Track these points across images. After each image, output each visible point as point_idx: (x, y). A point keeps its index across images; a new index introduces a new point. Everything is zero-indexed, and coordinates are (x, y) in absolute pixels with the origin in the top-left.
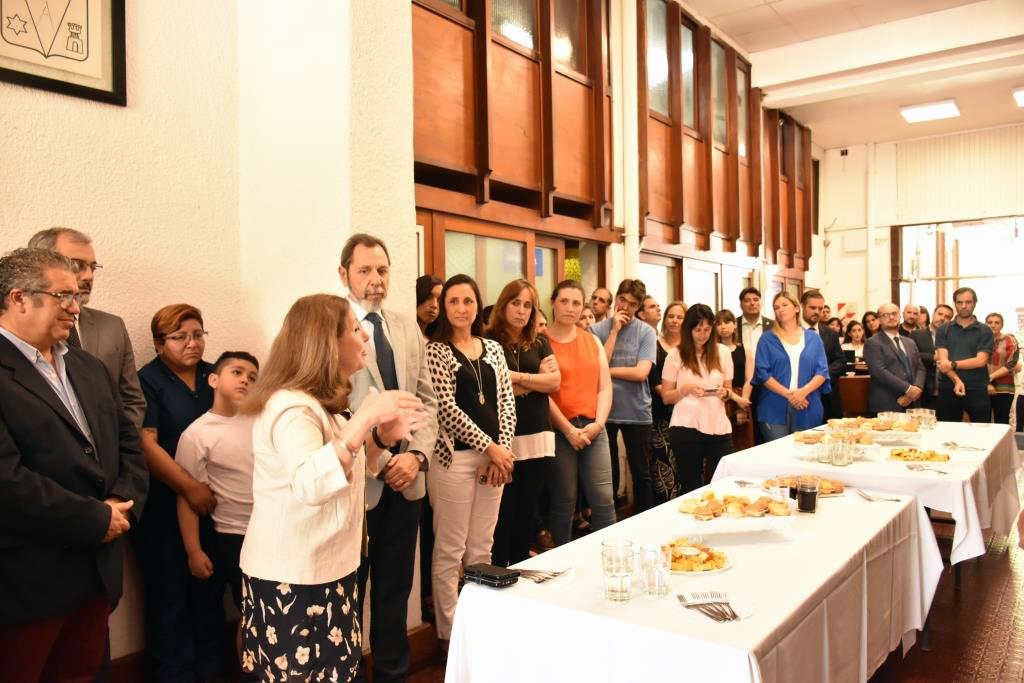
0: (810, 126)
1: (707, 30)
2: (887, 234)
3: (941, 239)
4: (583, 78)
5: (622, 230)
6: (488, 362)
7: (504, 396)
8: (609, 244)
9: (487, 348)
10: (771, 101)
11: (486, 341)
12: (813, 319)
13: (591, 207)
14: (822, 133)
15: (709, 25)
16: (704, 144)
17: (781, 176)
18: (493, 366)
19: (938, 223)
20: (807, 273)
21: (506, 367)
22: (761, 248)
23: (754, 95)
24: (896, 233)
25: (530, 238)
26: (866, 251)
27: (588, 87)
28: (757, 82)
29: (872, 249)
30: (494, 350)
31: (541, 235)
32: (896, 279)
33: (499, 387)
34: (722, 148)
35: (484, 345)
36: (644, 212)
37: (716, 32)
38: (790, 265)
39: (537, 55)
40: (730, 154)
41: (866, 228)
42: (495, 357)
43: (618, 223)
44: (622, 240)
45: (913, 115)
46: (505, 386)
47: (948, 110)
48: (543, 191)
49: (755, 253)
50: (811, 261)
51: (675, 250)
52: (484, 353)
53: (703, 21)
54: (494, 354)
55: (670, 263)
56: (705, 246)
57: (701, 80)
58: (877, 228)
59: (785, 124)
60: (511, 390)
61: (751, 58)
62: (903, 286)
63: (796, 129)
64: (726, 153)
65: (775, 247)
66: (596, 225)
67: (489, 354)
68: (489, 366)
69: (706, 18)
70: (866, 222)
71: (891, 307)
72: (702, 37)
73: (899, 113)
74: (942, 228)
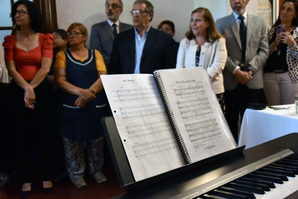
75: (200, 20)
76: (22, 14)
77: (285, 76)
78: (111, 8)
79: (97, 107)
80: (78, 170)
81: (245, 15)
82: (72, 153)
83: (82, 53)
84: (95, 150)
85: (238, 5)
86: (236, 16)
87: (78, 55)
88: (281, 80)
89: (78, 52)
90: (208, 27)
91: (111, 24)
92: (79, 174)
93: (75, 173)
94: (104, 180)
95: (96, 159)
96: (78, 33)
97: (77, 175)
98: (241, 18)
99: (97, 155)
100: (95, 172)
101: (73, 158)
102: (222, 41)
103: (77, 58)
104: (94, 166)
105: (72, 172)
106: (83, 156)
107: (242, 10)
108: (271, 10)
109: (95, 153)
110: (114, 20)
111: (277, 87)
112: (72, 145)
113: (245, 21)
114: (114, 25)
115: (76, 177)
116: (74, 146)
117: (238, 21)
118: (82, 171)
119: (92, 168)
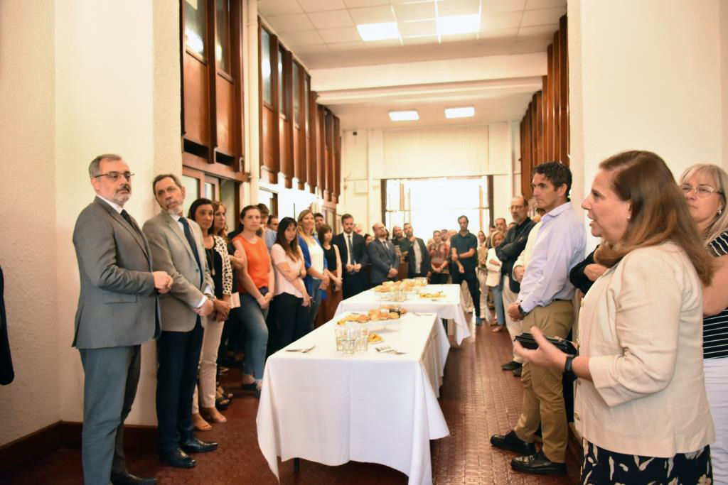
0: (339, 116)
1: (290, 54)
2: (379, 184)
3: (402, 188)
4: (229, 77)
5: (249, 174)
6: (217, 251)
7: (226, 270)
8: (242, 182)
9: (216, 241)
10: (321, 100)
11: (215, 237)
12: (348, 231)
13: (233, 159)
14: (345, 121)
15: (292, 51)
16: (288, 124)
17: (326, 146)
18: (221, 253)
19: (401, 179)
20: (337, 205)
21: (227, 253)
22: (316, 188)
23: (313, 95)
24: (383, 182)
25: (202, 176)
26: (367, 194)
27: (232, 83)
28: (313, 88)
29: (371, 191)
30: (221, 243)
31: (207, 174)
32: (384, 210)
33: (223, 265)
34: (297, 126)
35: (215, 240)
36: (261, 163)
37: (295, 56)
38: (330, 200)
39: (206, 61)
40: (301, 130)
41: (367, 179)
42: (221, 247)
43: (247, 170)
44: (249, 180)
45: (396, 117)
46: (227, 264)
47: (413, 116)
48: (209, 147)
49: (313, 191)
50: (340, 198)
51: (274, 188)
52: (215, 245)
53: (288, 48)
54: (221, 245)
55: (272, 196)
56: (289, 186)
57: (287, 84)
58: (374, 179)
59: (327, 116)
60: (230, 266)
61: (311, 73)
62: (387, 214)
63: (332, 118)
64: (299, 130)
65: (323, 189)
66: (236, 169)
67: (218, 245)
68: (218, 253)
69: (290, 47)
70: (368, 176)
71: (382, 225)
72: (287, 57)
73: (388, 115)
74: (403, 181)
98: (183, 220)
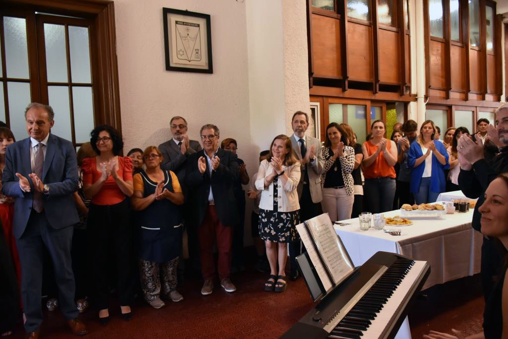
4: (394, 29)
5: (416, 95)
8: (409, 102)
13: (399, 87)
16: (464, 48)
22: (502, 97)
23: (498, 18)
25: (368, 104)
27: (397, 32)
28: (500, 11)
31: (374, 101)
34: (476, 47)
36: (428, 86)
39: (370, 23)
40: (481, 50)
43: (414, 92)
44: (416, 100)
48: (374, 82)
49: (499, 99)
51: (447, 102)
55: (445, 109)
56: (466, 99)
64: (478, 51)
66: (402, 94)
75: (282, 147)
76: (106, 141)
77: (341, 191)
78: (178, 128)
79: (175, 227)
80: (154, 291)
81: (304, 138)
82: (149, 274)
83: (158, 175)
84: (171, 269)
85: (300, 128)
86: (297, 139)
87: (154, 177)
88: (339, 194)
89: (155, 174)
90: (287, 153)
91: (177, 142)
92: (156, 295)
93: (152, 294)
94: (182, 298)
95: (171, 279)
96: (156, 155)
97: (154, 295)
98: (301, 141)
99: (172, 274)
100: (171, 291)
101: (150, 279)
102: (298, 164)
103: (154, 180)
104: (169, 285)
105: (148, 293)
106: (159, 276)
107: (302, 133)
108: (314, 125)
109: (170, 273)
110: (179, 139)
111: (334, 200)
112: (150, 266)
113: (305, 143)
114: (180, 144)
115: (153, 298)
116: (152, 267)
117: (299, 144)
118: (158, 291)
119: (168, 287)
